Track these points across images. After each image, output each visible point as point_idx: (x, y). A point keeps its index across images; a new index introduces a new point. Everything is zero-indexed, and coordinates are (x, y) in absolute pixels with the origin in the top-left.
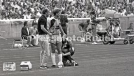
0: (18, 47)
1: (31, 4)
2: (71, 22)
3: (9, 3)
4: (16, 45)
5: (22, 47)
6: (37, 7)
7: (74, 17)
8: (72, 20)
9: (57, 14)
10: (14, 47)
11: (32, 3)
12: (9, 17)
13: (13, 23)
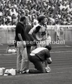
0: (11, 53)
1: (28, 11)
2: (66, 29)
3: (8, 9)
4: (10, 50)
5: (16, 52)
6: (34, 14)
7: (69, 25)
8: (67, 28)
9: (42, 21)
10: (8, 53)
11: (30, 10)
12: (6, 23)
13: (10, 29)
